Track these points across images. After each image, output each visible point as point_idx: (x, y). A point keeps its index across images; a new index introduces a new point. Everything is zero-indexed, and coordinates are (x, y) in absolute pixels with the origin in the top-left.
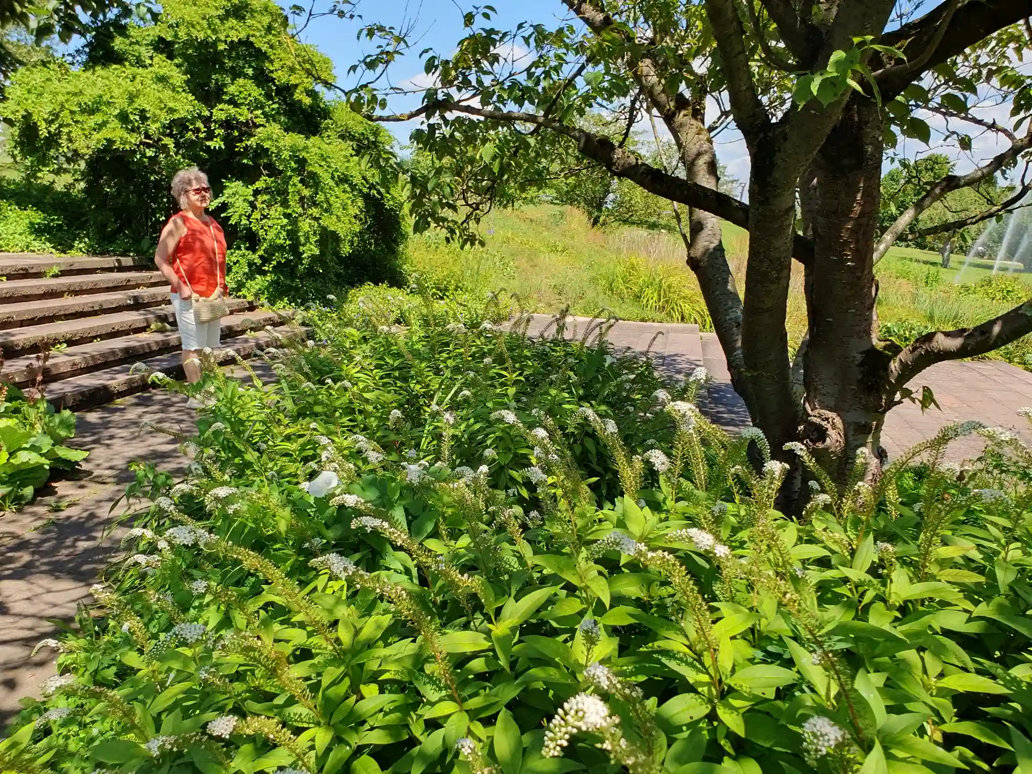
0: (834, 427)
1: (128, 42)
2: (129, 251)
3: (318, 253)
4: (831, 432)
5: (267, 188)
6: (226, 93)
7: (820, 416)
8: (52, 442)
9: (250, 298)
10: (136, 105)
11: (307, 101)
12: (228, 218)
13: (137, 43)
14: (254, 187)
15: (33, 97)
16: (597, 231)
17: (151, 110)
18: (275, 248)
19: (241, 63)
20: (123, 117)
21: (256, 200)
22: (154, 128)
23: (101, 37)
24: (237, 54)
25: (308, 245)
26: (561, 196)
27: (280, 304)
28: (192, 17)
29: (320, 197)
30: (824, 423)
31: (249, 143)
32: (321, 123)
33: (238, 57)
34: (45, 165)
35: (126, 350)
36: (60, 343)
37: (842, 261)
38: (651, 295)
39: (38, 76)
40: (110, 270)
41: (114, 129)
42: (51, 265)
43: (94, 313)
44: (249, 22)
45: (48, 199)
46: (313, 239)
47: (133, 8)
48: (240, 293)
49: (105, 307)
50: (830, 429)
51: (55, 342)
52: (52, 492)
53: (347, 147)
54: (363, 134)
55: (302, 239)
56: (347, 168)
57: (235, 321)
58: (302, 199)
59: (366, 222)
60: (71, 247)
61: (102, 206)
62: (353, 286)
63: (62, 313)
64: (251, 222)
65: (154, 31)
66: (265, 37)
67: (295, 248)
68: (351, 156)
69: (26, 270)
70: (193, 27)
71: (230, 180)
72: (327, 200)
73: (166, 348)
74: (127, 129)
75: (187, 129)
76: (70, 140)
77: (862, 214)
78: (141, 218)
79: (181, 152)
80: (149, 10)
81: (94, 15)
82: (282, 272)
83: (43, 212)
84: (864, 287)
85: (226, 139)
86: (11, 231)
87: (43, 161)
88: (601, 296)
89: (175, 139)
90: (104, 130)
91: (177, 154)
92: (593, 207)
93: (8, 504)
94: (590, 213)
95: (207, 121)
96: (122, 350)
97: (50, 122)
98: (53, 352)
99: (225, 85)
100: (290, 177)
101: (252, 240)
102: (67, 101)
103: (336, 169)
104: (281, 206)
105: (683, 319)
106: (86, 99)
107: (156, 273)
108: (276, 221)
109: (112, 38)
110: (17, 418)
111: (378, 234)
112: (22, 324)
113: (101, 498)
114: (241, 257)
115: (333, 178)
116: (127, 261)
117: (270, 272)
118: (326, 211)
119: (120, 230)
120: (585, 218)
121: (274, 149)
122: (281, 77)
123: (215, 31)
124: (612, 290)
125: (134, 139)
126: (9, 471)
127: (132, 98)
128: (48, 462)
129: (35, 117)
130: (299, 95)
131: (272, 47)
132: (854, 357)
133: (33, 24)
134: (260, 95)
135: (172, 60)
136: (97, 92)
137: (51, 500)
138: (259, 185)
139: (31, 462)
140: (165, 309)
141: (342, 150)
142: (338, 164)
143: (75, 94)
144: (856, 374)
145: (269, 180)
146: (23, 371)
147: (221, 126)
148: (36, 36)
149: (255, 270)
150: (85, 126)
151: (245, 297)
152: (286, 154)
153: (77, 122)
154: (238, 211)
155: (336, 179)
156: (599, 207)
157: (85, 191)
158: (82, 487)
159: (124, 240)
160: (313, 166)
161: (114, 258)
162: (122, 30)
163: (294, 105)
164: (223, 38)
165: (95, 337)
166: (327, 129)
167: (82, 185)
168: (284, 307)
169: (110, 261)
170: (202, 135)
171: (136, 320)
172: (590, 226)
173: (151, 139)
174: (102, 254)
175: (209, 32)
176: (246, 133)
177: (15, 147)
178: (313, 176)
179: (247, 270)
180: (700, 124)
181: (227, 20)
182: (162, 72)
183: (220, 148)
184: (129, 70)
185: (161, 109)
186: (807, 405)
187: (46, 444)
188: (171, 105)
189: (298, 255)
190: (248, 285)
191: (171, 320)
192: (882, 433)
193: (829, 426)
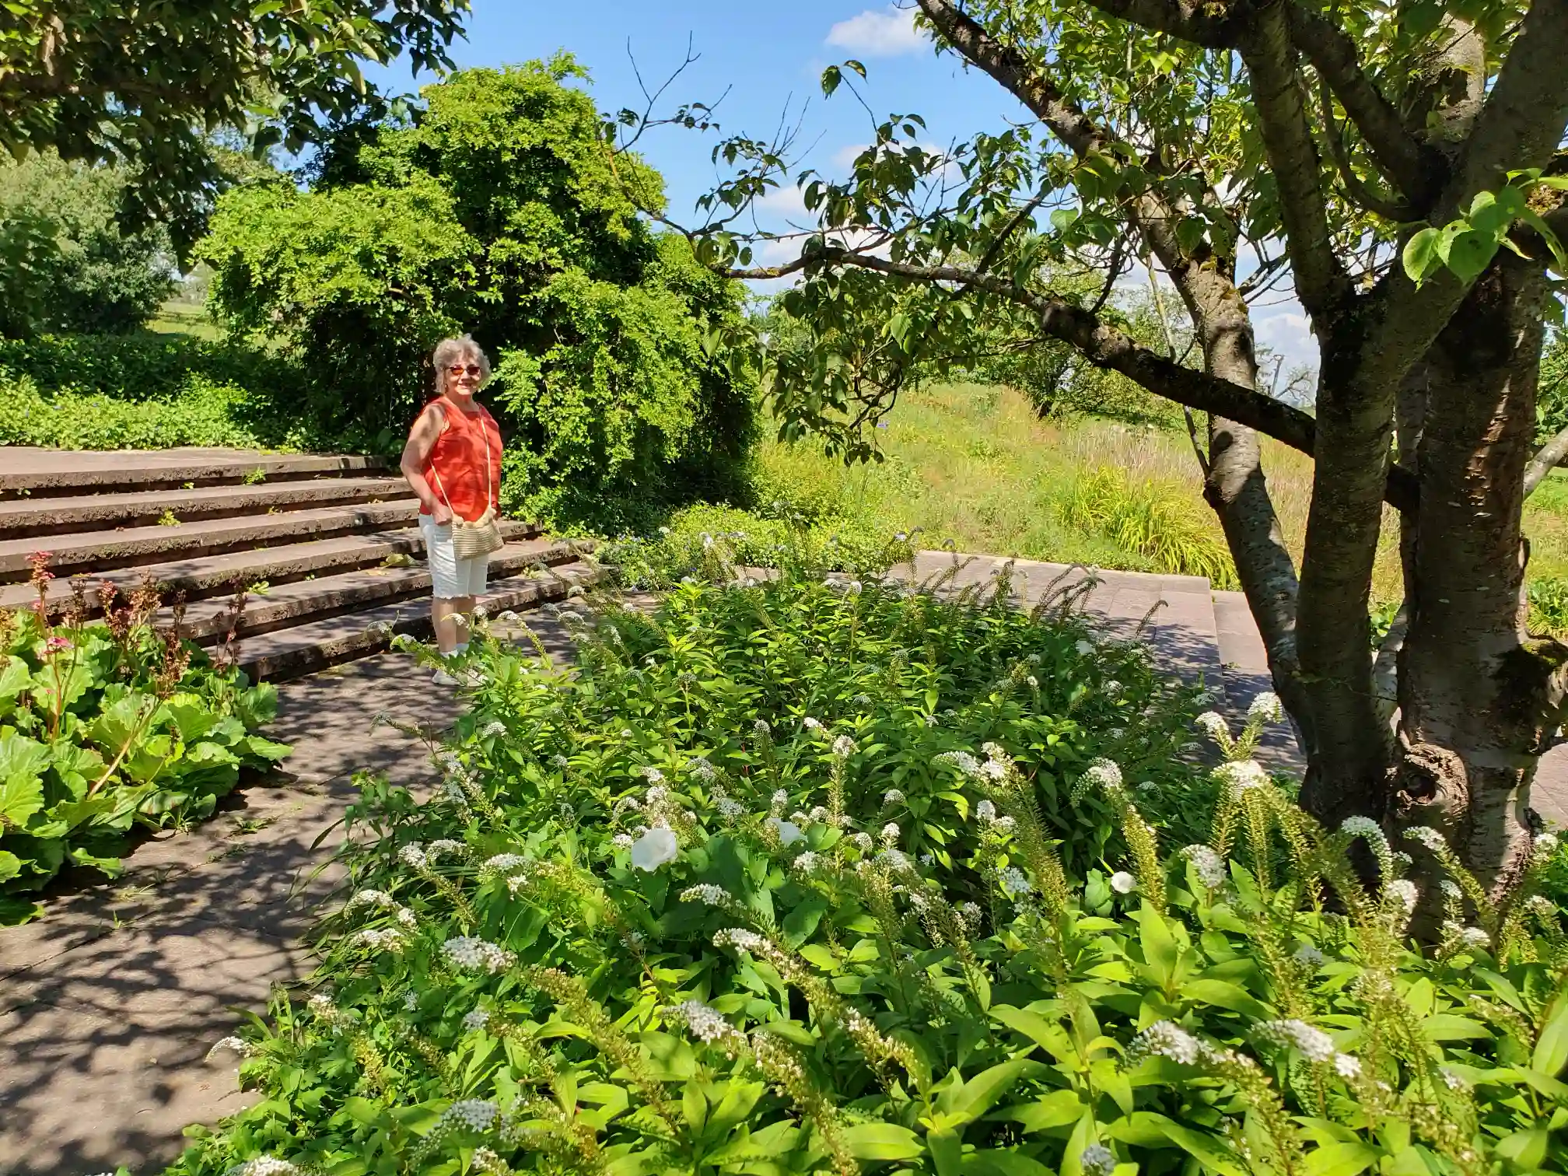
0: (1450, 773)
1: (377, 152)
2: (362, 448)
3: (631, 456)
4: (1443, 781)
5: (562, 361)
6: (508, 223)
7: (1425, 754)
8: (244, 729)
9: (531, 520)
10: (383, 241)
11: (625, 234)
12: (505, 404)
13: (391, 153)
14: (544, 359)
15: (246, 230)
16: (1049, 425)
17: (405, 248)
18: (569, 449)
19: (533, 179)
20: (365, 258)
21: (545, 377)
22: (405, 272)
23: (342, 146)
24: (529, 167)
25: (618, 445)
26: (992, 371)
27: (573, 530)
28: (469, 116)
29: (639, 376)
30: (1432, 767)
31: (539, 295)
32: (642, 267)
33: (529, 171)
34: (255, 326)
35: (351, 594)
36: (260, 581)
37: (1468, 507)
38: (1132, 531)
39: (254, 200)
40: (333, 474)
41: (352, 275)
42: (254, 467)
43: (308, 537)
44: (547, 122)
45: (255, 372)
46: (626, 437)
47: (388, 104)
48: (516, 513)
49: (324, 529)
50: (1443, 777)
51: (252, 579)
52: (241, 804)
53: (680, 303)
54: (704, 284)
55: (610, 438)
56: (679, 334)
57: (508, 553)
58: (612, 378)
59: (702, 412)
60: (281, 440)
61: (328, 381)
62: (679, 506)
63: (265, 536)
64: (536, 411)
65: (415, 136)
66: (568, 143)
67: (598, 451)
68: (686, 315)
69: (221, 473)
70: (470, 131)
71: (509, 348)
72: (648, 381)
73: (407, 591)
74: (369, 274)
75: (452, 275)
76: (292, 290)
77: (1505, 436)
78: (380, 400)
79: (441, 305)
80: (410, 107)
81: (336, 116)
82: (577, 483)
83: (248, 389)
84: (1505, 552)
85: (508, 290)
86: (203, 417)
87: (253, 318)
88: (1055, 528)
89: (435, 287)
90: (338, 277)
91: (435, 308)
92: (1041, 388)
93: (181, 819)
94: (1037, 398)
95: (480, 262)
96: (343, 593)
97: (266, 265)
98: (249, 593)
99: (509, 212)
100: (597, 346)
101: (537, 436)
102: (291, 236)
103: (664, 336)
104: (582, 387)
105: (1183, 567)
106: (317, 234)
107: (397, 480)
108: (573, 410)
109: (356, 147)
110: (198, 692)
111: (718, 431)
112: (211, 551)
113: (308, 816)
114: (521, 460)
115: (657, 349)
116: (357, 462)
117: (562, 484)
118: (646, 397)
119: (349, 416)
120: (1029, 404)
121: (574, 304)
122: (589, 199)
123: (499, 136)
124: (1071, 518)
125: (377, 287)
126: (186, 770)
127: (379, 231)
128: (237, 760)
129: (247, 259)
130: (613, 227)
131: (577, 156)
132: (1487, 663)
133: (251, 129)
134: (558, 225)
135: (436, 176)
136: (330, 222)
137: (239, 815)
138: (551, 356)
139: (216, 760)
140: (411, 534)
141: (672, 307)
142: (666, 326)
143: (303, 226)
144: (1491, 689)
145: (566, 349)
146: (207, 622)
147: (501, 271)
148: (255, 144)
149: (540, 479)
150: (314, 271)
151: (523, 519)
152: (591, 313)
153: (302, 265)
154: (519, 394)
155: (663, 349)
156: (1051, 388)
157: (306, 358)
158: (279, 797)
159: (353, 432)
160: (631, 331)
161: (339, 458)
162: (371, 136)
163: (605, 240)
164: (509, 145)
165: (308, 573)
166: (651, 276)
167: (301, 351)
168: (579, 534)
169: (333, 462)
170: (472, 283)
171: (365, 550)
172: (1036, 416)
173: (400, 287)
174: (323, 450)
175: (491, 137)
176: (536, 280)
177: (217, 300)
178: (630, 345)
179: (527, 480)
180: (1229, 283)
181: (517, 119)
182: (422, 194)
183: (497, 301)
184: (378, 191)
185: (418, 247)
186: (1403, 736)
187: (236, 732)
188: (433, 240)
189: (603, 460)
190: (528, 501)
191: (415, 550)
192: (1533, 787)
193: (1440, 772)
